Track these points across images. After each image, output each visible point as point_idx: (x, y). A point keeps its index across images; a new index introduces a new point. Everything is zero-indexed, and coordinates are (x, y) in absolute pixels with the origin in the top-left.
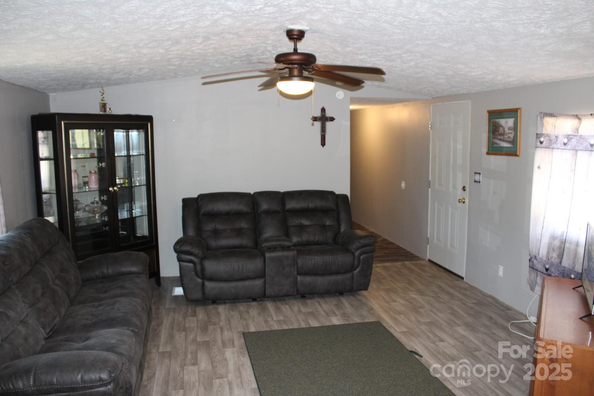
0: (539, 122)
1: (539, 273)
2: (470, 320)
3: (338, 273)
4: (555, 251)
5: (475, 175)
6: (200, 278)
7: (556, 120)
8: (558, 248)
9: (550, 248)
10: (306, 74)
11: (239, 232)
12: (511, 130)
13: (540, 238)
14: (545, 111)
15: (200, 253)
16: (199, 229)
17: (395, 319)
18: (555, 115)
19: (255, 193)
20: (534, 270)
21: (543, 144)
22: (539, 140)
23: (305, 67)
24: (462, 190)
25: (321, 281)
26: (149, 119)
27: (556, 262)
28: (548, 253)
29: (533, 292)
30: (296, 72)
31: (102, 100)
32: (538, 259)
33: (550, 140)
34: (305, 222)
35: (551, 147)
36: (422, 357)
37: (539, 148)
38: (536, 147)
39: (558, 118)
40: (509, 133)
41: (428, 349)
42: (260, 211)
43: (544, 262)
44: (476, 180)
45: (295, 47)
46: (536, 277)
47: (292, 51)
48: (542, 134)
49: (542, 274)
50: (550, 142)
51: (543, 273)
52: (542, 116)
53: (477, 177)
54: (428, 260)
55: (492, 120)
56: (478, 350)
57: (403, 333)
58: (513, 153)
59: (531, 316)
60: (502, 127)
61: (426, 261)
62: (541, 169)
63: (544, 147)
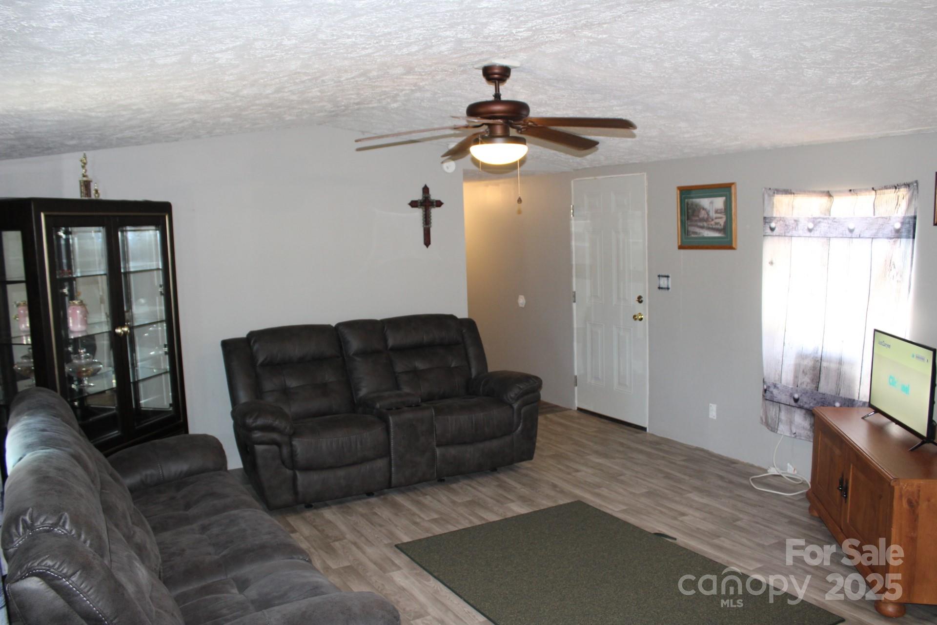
0: (766, 202)
1: (783, 406)
2: (697, 483)
3: (493, 437)
4: (806, 374)
5: (659, 279)
6: (289, 469)
7: (794, 199)
8: (811, 370)
9: (799, 370)
10: (513, 132)
11: (323, 389)
12: (720, 213)
13: (781, 359)
14: (776, 187)
15: (288, 428)
16: (257, 391)
17: (598, 495)
18: (793, 191)
19: (339, 325)
20: (775, 403)
21: (775, 231)
22: (769, 226)
23: (512, 122)
24: (637, 302)
25: (470, 453)
26: (166, 208)
27: (809, 389)
28: (796, 377)
29: (776, 433)
30: (499, 130)
31: (84, 176)
32: (780, 388)
33: (786, 225)
34: (420, 365)
35: (787, 234)
36: (675, 539)
37: (769, 237)
38: (764, 236)
39: (796, 195)
40: (716, 218)
41: (673, 527)
42: (352, 353)
43: (790, 391)
44: (661, 286)
45: (497, 92)
46: (778, 412)
47: (491, 98)
48: (773, 217)
49: (789, 407)
50: (786, 228)
51: (789, 405)
52: (771, 193)
53: (663, 282)
54: (576, 409)
55: (686, 200)
56: (738, 519)
57: (624, 511)
58: (726, 243)
59: (771, 467)
60: (704, 209)
61: (574, 411)
62: (774, 265)
63: (776, 236)
